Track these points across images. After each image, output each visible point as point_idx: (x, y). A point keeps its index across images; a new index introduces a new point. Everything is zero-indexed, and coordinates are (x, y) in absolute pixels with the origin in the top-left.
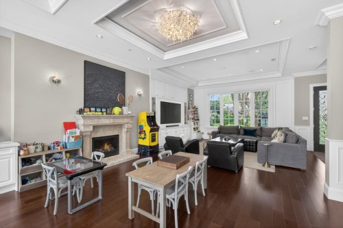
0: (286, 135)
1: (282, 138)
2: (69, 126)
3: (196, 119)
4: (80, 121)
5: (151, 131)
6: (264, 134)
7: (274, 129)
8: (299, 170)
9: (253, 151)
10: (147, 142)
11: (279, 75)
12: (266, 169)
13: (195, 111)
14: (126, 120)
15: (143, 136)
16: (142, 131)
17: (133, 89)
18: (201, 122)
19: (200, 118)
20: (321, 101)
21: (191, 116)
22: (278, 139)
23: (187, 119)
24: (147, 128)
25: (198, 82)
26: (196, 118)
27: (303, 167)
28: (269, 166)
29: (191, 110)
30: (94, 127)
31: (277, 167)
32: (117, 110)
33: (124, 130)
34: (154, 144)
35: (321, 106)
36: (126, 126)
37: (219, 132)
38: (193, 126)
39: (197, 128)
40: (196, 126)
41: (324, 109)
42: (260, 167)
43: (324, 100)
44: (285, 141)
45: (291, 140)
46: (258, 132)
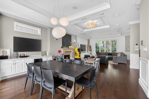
0: (121, 54)
1: (120, 55)
2: (60, 51)
3: (91, 50)
4: (62, 50)
5: (79, 53)
7: (118, 53)
8: (125, 64)
9: (111, 60)
10: (78, 57)
12: (115, 64)
13: (90, 47)
14: (72, 50)
15: (76, 55)
16: (76, 54)
17: (73, 40)
18: (92, 51)
19: (92, 50)
21: (89, 49)
22: (119, 55)
23: (88, 50)
24: (78, 53)
25: (91, 37)
27: (126, 63)
28: (116, 63)
29: (89, 47)
30: (65, 52)
31: (118, 63)
32: (70, 47)
33: (71, 53)
34: (80, 58)
36: (72, 52)
40: (91, 53)
42: (114, 63)
44: (121, 56)
45: (123, 55)
46: (113, 54)
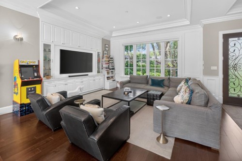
3: (111, 69)
6: (172, 84)
11: (188, 22)
13: (110, 60)
15: (16, 90)
16: (15, 85)
18: (116, 71)
19: (116, 67)
20: (231, 50)
21: (105, 66)
23: (100, 68)
24: (19, 82)
25: (111, 32)
26: (111, 67)
29: (105, 59)
35: (231, 54)
37: (129, 82)
38: (106, 76)
39: (112, 77)
40: (110, 75)
41: (234, 58)
43: (233, 48)
46: (166, 83)
